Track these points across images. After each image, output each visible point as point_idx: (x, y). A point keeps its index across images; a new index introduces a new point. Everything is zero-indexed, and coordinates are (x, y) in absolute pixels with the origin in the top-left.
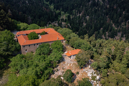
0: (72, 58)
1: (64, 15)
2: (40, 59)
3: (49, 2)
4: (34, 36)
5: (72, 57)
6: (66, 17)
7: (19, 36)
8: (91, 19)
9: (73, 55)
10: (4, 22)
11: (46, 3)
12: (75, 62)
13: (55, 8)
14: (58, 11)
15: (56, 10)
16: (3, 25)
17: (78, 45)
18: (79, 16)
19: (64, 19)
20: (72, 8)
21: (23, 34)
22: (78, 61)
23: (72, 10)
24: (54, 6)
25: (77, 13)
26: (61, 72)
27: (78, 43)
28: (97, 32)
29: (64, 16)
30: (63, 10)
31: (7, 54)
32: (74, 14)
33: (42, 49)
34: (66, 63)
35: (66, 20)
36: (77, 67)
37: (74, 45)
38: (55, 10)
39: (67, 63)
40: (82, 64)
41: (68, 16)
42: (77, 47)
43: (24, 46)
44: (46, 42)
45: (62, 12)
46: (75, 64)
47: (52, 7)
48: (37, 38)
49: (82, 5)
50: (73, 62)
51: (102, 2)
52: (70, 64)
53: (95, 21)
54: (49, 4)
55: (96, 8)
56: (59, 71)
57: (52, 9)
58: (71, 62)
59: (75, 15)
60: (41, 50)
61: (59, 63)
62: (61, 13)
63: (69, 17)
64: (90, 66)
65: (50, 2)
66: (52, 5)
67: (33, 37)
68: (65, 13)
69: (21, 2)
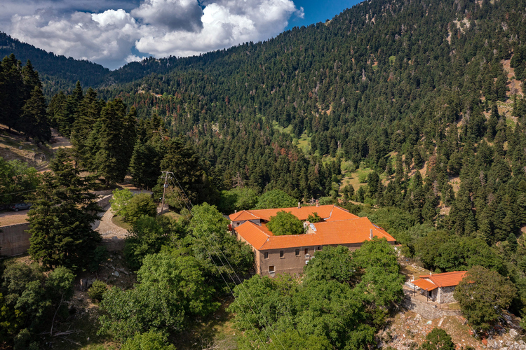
0: (438, 301)
1: (353, 175)
2: (329, 292)
3: (290, 128)
4: (292, 225)
5: (439, 295)
6: (364, 182)
7: (238, 224)
8: (470, 188)
9: (443, 288)
10: (193, 180)
11: (281, 130)
12: (452, 314)
13: (314, 147)
14: (328, 160)
15: (322, 155)
16: (188, 189)
17: (452, 257)
18: (418, 177)
19: (356, 189)
21: (250, 218)
22: (467, 307)
23: (383, 153)
24: (313, 141)
25: (408, 164)
26: (405, 344)
27: (453, 248)
28: (506, 243)
29: (355, 180)
30: (347, 155)
31: (221, 272)
32: (395, 168)
33: (329, 264)
34: (418, 316)
35: (362, 192)
36: (464, 333)
37: (437, 259)
38: (317, 154)
39: (422, 316)
40: (483, 317)
41: (370, 176)
42: (450, 265)
43: (266, 253)
44: (349, 245)
45: (346, 164)
46: (454, 321)
47: (304, 144)
48: (300, 229)
49: (427, 133)
50: (445, 313)
51: (515, 119)
52: (435, 321)
53: (491, 198)
54: (292, 135)
55: (491, 144)
56: (395, 341)
57: (304, 151)
58: (438, 313)
59: (400, 171)
60: (325, 266)
61: (392, 316)
62: (341, 167)
63: (374, 180)
64: (514, 332)
65: (295, 128)
66: (303, 136)
67: (288, 226)
68: (357, 167)
69: (196, 131)
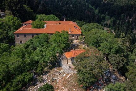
1: (109, 20)
3: (94, 6)
6: (111, 22)
7: (25, 25)
13: (99, 12)
15: (101, 14)
18: (129, 21)
19: (108, 24)
20: (120, 11)
23: (120, 14)
24: (99, 10)
25: (127, 17)
30: (108, 15)
34: (62, 71)
35: (110, 25)
38: (99, 14)
39: (64, 71)
41: (113, 20)
43: (18, 35)
45: (107, 17)
47: (97, 11)
50: (72, 72)
52: (67, 75)
54: (94, 9)
58: (69, 71)
59: (123, 20)
61: (51, 69)
63: (114, 22)
66: (97, 9)
68: (111, 18)
